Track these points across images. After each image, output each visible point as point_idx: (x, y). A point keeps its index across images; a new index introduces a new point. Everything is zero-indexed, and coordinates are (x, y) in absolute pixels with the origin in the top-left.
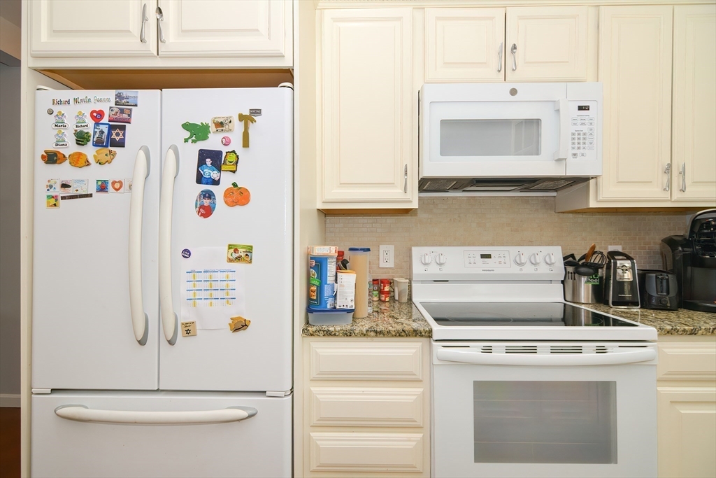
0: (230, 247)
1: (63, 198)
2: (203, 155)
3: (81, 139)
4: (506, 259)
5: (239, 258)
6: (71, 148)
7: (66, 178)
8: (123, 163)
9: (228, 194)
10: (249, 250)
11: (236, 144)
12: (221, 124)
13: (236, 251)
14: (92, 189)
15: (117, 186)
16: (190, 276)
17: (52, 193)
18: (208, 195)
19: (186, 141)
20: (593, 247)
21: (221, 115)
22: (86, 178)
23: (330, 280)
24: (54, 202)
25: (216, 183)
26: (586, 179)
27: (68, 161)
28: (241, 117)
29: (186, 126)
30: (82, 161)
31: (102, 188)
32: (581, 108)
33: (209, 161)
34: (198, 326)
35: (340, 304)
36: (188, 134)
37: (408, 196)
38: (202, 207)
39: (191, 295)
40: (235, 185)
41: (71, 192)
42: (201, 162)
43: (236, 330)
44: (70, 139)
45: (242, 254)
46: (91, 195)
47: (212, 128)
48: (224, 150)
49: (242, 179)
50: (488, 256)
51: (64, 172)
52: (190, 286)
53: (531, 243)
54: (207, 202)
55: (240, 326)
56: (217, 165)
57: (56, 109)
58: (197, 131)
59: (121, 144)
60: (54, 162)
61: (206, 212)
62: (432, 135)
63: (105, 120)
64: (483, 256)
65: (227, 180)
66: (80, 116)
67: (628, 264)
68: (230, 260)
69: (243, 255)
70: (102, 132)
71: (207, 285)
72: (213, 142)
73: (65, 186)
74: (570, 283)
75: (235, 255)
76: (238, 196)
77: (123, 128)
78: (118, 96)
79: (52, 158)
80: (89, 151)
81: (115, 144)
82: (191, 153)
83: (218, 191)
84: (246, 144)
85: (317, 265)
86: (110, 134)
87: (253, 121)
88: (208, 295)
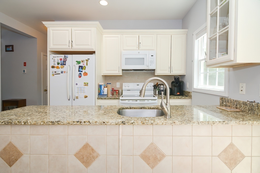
1: (55, 74)
2: (80, 67)
3: (58, 64)
5: (86, 85)
6: (56, 65)
7: (55, 71)
8: (65, 68)
9: (84, 74)
10: (88, 83)
11: (85, 65)
12: (83, 61)
13: (85, 84)
14: (60, 73)
15: (64, 72)
16: (77, 88)
17: (53, 73)
18: (80, 74)
19: (77, 64)
20: (157, 83)
21: (83, 60)
22: (59, 71)
23: (102, 89)
24: (53, 75)
25: (82, 72)
27: (56, 68)
28: (86, 60)
29: (77, 61)
30: (58, 68)
31: (62, 72)
32: (152, 56)
33: (80, 68)
34: (79, 97)
35: (104, 94)
36: (77, 63)
37: (120, 73)
38: (79, 76)
39: (77, 91)
40: (85, 72)
41: (56, 73)
42: (79, 68)
43: (85, 98)
44: (56, 64)
45: (86, 84)
46: (60, 74)
47: (81, 62)
48: (83, 66)
49: (86, 71)
50: (138, 85)
51: (55, 70)
52: (77, 90)
54: (80, 75)
55: (86, 97)
56: (82, 69)
57: (54, 58)
58: (79, 62)
59: (65, 65)
60: (54, 68)
61: (80, 77)
62: (123, 61)
63: (62, 60)
64: (137, 85)
65: (84, 71)
66: (58, 59)
68: (84, 85)
70: (62, 62)
71: (80, 90)
72: (81, 64)
73: (55, 72)
76: (86, 74)
77: (65, 62)
78: (65, 56)
79: (53, 67)
80: (60, 66)
81: (64, 64)
82: (77, 66)
83: (82, 73)
84: (87, 65)
85: (100, 86)
86: (63, 63)
87: (88, 61)
88: (80, 91)
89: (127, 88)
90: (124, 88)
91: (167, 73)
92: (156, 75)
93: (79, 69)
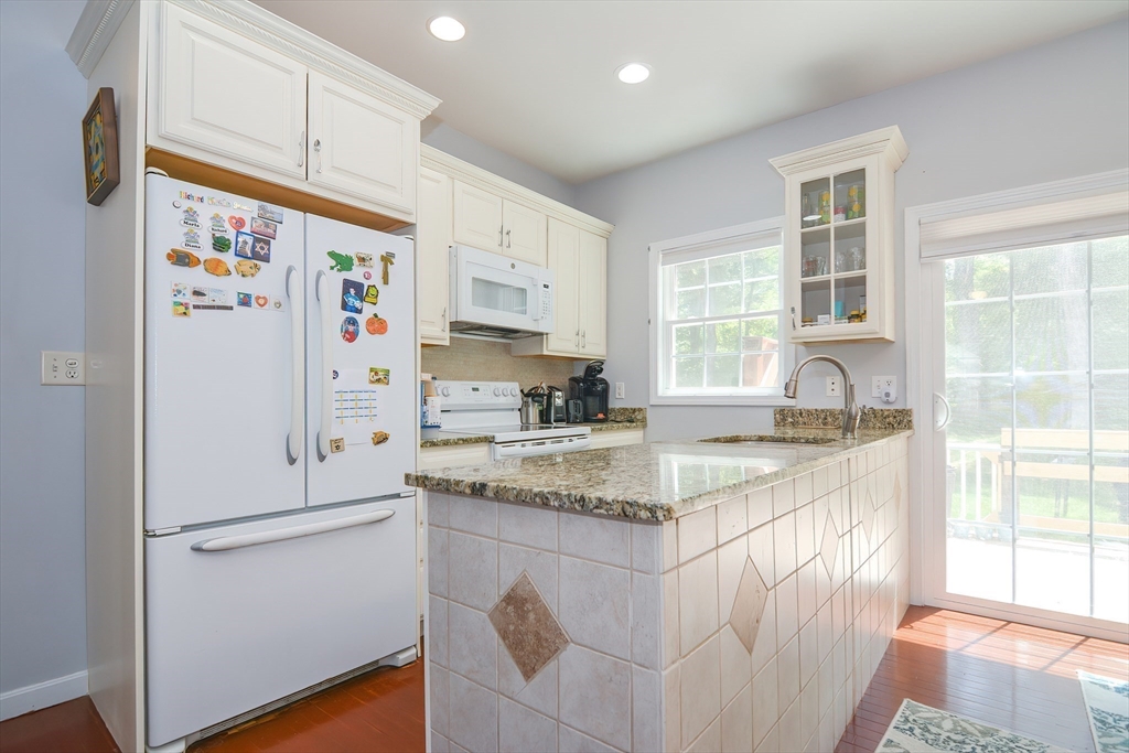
0: (372, 370)
1: (195, 307)
2: (348, 284)
3: (220, 245)
4: (487, 387)
5: (379, 380)
6: (206, 252)
7: (200, 286)
8: (265, 281)
9: (370, 323)
10: (387, 372)
11: (376, 279)
12: (364, 260)
13: (376, 373)
14: (233, 301)
15: (262, 302)
16: (338, 396)
17: (180, 299)
18: (352, 322)
19: (332, 268)
21: (364, 252)
22: (228, 288)
24: (184, 310)
25: (359, 311)
26: (542, 334)
27: (201, 266)
28: (382, 258)
29: (332, 255)
30: (221, 270)
31: (245, 301)
32: (545, 286)
33: (352, 291)
34: (346, 442)
36: (334, 263)
37: (446, 336)
38: (347, 332)
39: (338, 413)
40: (376, 315)
41: (205, 301)
42: (346, 292)
43: (379, 443)
44: (206, 241)
45: (380, 377)
46: (231, 308)
47: (356, 261)
48: (366, 283)
49: (381, 311)
50: (477, 389)
51: (195, 277)
52: (338, 405)
53: (497, 380)
54: (351, 328)
55: (381, 439)
56: (360, 296)
57: (186, 204)
58: (343, 262)
59: (266, 259)
60: (187, 265)
61: (351, 336)
62: (466, 289)
63: (246, 229)
64: (474, 389)
65: (368, 310)
66: (216, 219)
67: (560, 393)
68: (372, 382)
69: (382, 377)
70: (245, 243)
71: (353, 404)
72: (356, 274)
73: (197, 293)
74: (524, 409)
75: (376, 378)
76: (378, 326)
77: (268, 243)
78: (262, 209)
79: (181, 259)
80: (229, 259)
82: (333, 282)
83: (362, 319)
84: (386, 281)
86: (254, 247)
87: (392, 263)
88: (352, 412)
89: (442, 402)
91: (571, 348)
92: (545, 353)
93: (343, 295)
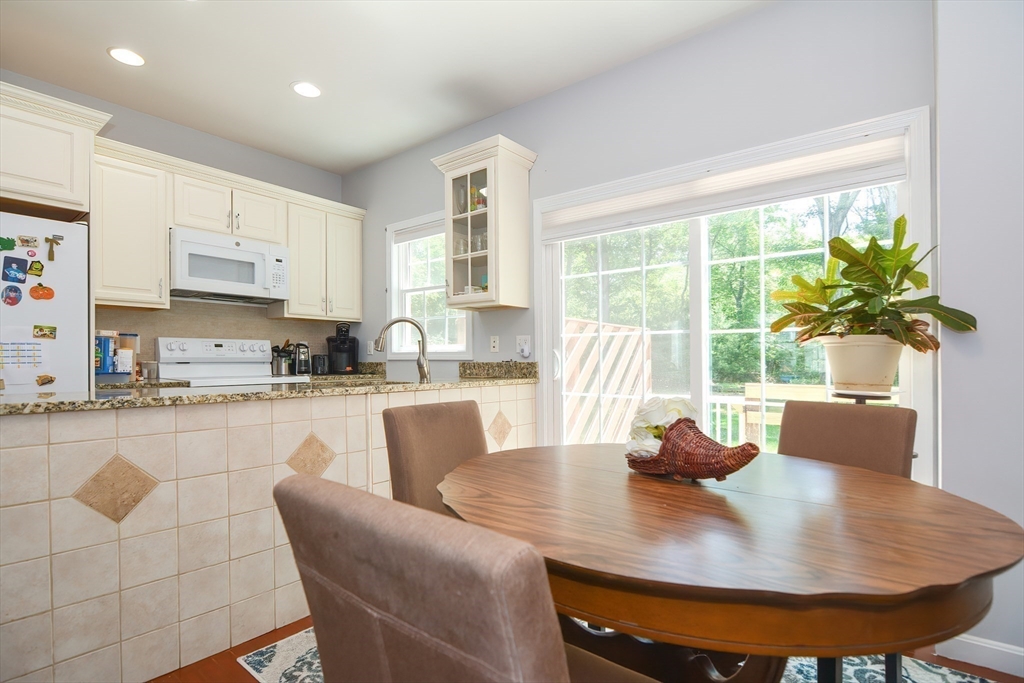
0: (36, 327)
2: (8, 261)
4: (233, 347)
5: (44, 336)
9: (34, 290)
10: (53, 330)
11: (41, 257)
12: (27, 241)
13: (41, 330)
18: (14, 289)
20: (288, 341)
21: (27, 235)
23: (111, 354)
25: (23, 282)
28: (47, 240)
32: (277, 260)
33: (14, 266)
34: (7, 382)
35: (120, 369)
37: (163, 300)
38: (8, 297)
40: (40, 285)
42: (7, 266)
43: (43, 384)
45: (46, 333)
47: (18, 243)
48: (30, 260)
49: (45, 280)
50: (221, 346)
53: (250, 338)
54: (12, 295)
55: (46, 381)
56: (23, 270)
58: (3, 243)
61: (12, 301)
62: (182, 265)
64: (216, 346)
65: (32, 281)
67: (305, 350)
68: (35, 336)
69: (48, 333)
71: (14, 354)
72: (19, 252)
74: (275, 362)
75: (40, 333)
76: (42, 293)
83: (25, 289)
84: (51, 257)
85: (102, 343)
87: (58, 244)
88: (15, 360)
89: (178, 355)
90: (164, 353)
91: (316, 312)
92: (286, 315)
93: (4, 269)
